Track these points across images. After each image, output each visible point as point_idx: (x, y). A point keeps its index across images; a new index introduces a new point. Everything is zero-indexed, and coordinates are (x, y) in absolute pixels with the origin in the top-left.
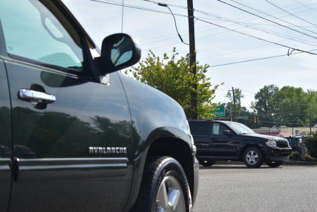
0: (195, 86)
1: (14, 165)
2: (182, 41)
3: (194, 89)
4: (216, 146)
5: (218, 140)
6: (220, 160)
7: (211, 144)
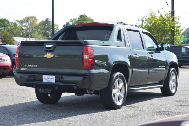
0: (174, 27)
1: (149, 70)
2: (168, 5)
3: (173, 29)
4: (183, 58)
5: (184, 55)
6: (185, 64)
7: (181, 57)
